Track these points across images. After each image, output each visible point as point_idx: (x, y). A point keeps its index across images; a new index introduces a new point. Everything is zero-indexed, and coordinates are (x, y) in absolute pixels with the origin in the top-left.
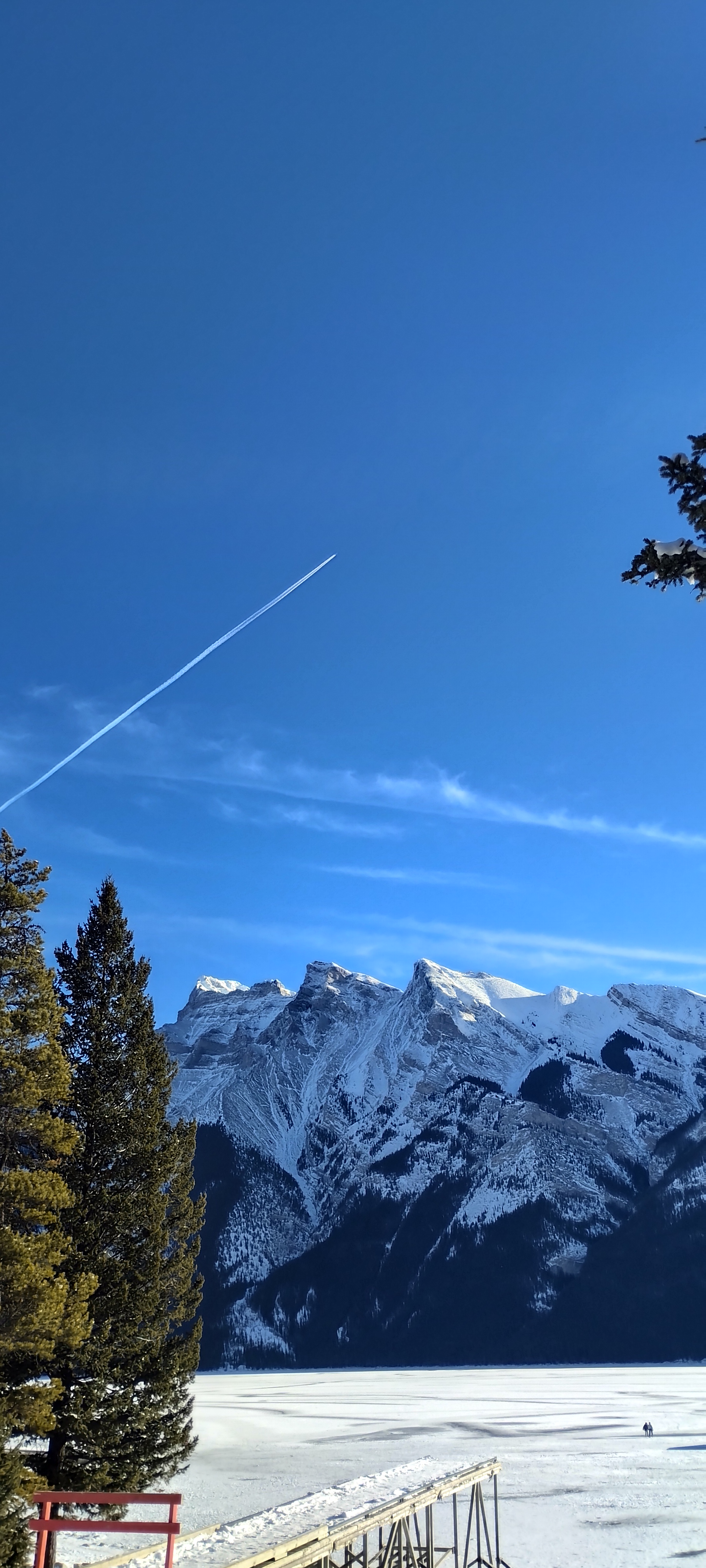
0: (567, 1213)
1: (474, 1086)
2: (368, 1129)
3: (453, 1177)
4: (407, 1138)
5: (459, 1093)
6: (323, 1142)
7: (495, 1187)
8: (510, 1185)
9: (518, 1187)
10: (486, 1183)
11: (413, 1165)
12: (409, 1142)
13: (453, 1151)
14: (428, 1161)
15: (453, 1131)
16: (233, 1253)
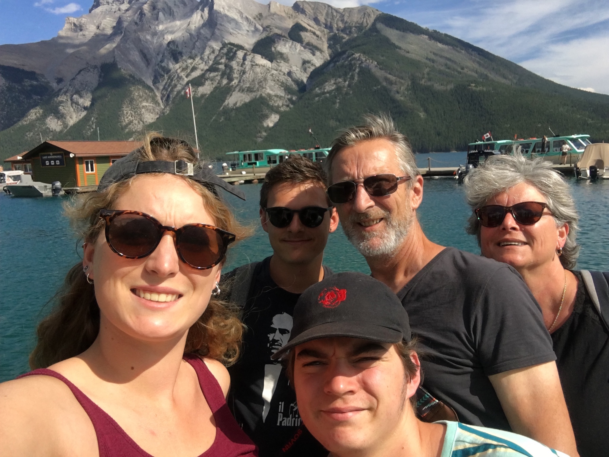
0: (271, 101)
1: (232, 47)
2: (184, 66)
3: (222, 88)
4: (202, 70)
5: (225, 50)
6: (164, 72)
7: (241, 91)
8: (248, 90)
9: (251, 91)
10: (237, 90)
11: (205, 82)
12: (203, 72)
13: (222, 76)
14: (212, 80)
15: (222, 67)
16: (126, 120)
